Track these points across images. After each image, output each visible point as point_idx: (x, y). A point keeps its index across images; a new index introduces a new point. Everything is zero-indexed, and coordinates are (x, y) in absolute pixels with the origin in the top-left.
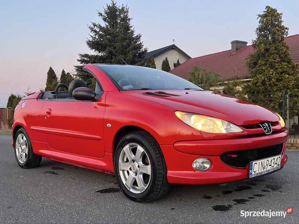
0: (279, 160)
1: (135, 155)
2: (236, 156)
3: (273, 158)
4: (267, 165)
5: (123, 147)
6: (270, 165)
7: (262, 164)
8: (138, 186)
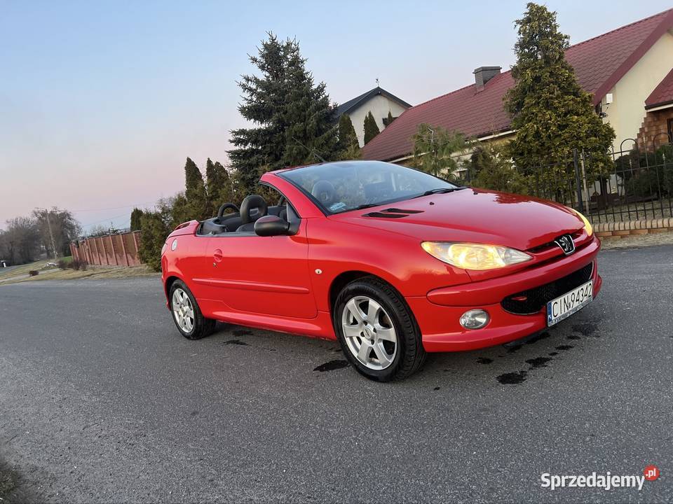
0: (589, 289)
1: (367, 314)
2: (525, 299)
3: (580, 288)
4: (573, 301)
5: (346, 303)
6: (577, 301)
7: (565, 302)
8: (377, 359)
